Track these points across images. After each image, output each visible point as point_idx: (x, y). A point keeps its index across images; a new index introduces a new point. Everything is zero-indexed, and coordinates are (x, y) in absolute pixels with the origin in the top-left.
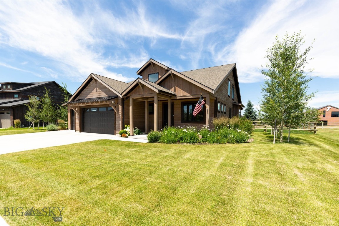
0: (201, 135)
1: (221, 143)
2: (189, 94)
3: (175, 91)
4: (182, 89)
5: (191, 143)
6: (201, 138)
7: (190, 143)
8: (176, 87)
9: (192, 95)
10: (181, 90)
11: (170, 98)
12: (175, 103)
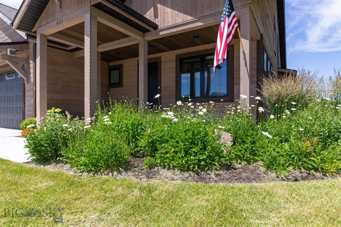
0: (228, 131)
1: (325, 172)
2: (190, 18)
3: (156, 16)
4: (173, 8)
5: (188, 170)
6: (230, 143)
7: (183, 169)
8: (159, 6)
9: (199, 19)
10: (169, 10)
11: (144, 37)
12: (162, 60)
